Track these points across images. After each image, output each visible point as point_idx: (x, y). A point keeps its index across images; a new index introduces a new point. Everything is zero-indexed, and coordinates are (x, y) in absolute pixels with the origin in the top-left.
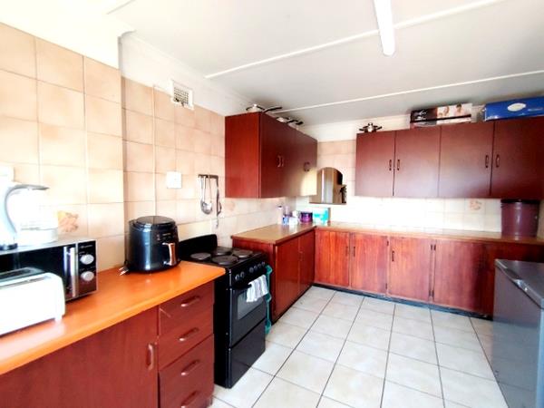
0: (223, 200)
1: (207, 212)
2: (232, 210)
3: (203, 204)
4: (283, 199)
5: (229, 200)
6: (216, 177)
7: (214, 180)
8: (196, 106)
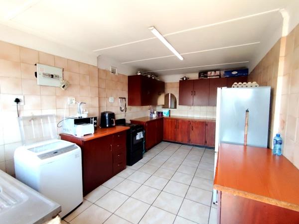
0: (127, 106)
1: (122, 111)
2: (130, 110)
3: (121, 108)
4: (151, 106)
5: (130, 106)
6: (125, 98)
7: (124, 99)
8: (118, 74)
